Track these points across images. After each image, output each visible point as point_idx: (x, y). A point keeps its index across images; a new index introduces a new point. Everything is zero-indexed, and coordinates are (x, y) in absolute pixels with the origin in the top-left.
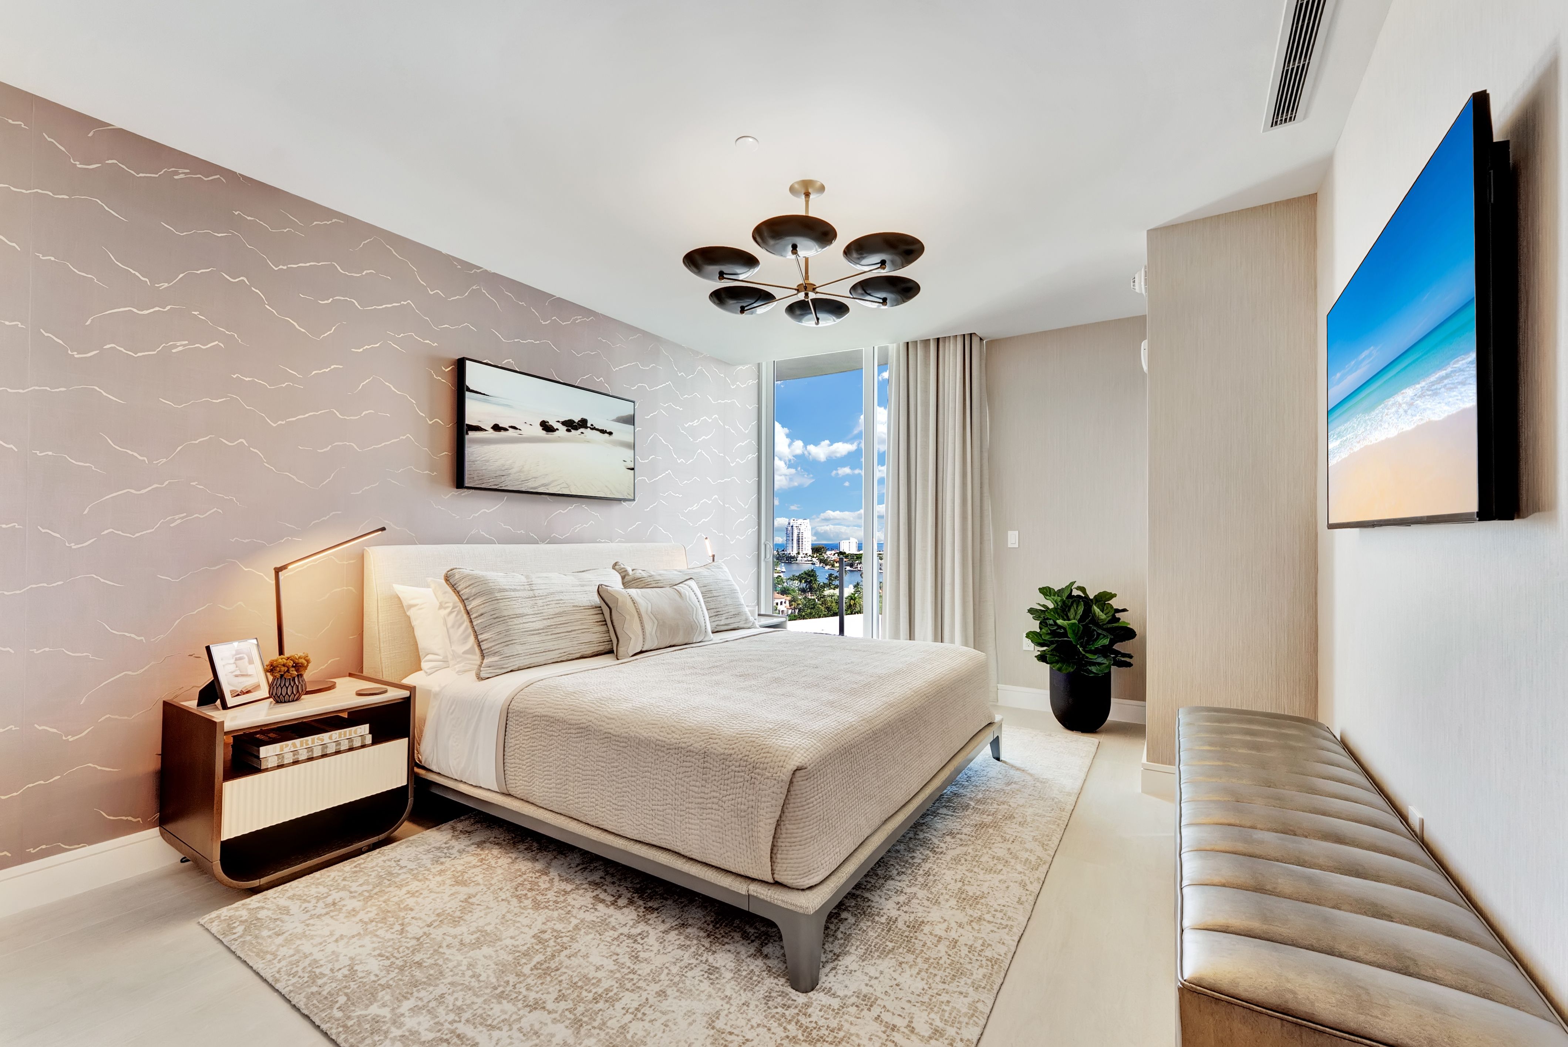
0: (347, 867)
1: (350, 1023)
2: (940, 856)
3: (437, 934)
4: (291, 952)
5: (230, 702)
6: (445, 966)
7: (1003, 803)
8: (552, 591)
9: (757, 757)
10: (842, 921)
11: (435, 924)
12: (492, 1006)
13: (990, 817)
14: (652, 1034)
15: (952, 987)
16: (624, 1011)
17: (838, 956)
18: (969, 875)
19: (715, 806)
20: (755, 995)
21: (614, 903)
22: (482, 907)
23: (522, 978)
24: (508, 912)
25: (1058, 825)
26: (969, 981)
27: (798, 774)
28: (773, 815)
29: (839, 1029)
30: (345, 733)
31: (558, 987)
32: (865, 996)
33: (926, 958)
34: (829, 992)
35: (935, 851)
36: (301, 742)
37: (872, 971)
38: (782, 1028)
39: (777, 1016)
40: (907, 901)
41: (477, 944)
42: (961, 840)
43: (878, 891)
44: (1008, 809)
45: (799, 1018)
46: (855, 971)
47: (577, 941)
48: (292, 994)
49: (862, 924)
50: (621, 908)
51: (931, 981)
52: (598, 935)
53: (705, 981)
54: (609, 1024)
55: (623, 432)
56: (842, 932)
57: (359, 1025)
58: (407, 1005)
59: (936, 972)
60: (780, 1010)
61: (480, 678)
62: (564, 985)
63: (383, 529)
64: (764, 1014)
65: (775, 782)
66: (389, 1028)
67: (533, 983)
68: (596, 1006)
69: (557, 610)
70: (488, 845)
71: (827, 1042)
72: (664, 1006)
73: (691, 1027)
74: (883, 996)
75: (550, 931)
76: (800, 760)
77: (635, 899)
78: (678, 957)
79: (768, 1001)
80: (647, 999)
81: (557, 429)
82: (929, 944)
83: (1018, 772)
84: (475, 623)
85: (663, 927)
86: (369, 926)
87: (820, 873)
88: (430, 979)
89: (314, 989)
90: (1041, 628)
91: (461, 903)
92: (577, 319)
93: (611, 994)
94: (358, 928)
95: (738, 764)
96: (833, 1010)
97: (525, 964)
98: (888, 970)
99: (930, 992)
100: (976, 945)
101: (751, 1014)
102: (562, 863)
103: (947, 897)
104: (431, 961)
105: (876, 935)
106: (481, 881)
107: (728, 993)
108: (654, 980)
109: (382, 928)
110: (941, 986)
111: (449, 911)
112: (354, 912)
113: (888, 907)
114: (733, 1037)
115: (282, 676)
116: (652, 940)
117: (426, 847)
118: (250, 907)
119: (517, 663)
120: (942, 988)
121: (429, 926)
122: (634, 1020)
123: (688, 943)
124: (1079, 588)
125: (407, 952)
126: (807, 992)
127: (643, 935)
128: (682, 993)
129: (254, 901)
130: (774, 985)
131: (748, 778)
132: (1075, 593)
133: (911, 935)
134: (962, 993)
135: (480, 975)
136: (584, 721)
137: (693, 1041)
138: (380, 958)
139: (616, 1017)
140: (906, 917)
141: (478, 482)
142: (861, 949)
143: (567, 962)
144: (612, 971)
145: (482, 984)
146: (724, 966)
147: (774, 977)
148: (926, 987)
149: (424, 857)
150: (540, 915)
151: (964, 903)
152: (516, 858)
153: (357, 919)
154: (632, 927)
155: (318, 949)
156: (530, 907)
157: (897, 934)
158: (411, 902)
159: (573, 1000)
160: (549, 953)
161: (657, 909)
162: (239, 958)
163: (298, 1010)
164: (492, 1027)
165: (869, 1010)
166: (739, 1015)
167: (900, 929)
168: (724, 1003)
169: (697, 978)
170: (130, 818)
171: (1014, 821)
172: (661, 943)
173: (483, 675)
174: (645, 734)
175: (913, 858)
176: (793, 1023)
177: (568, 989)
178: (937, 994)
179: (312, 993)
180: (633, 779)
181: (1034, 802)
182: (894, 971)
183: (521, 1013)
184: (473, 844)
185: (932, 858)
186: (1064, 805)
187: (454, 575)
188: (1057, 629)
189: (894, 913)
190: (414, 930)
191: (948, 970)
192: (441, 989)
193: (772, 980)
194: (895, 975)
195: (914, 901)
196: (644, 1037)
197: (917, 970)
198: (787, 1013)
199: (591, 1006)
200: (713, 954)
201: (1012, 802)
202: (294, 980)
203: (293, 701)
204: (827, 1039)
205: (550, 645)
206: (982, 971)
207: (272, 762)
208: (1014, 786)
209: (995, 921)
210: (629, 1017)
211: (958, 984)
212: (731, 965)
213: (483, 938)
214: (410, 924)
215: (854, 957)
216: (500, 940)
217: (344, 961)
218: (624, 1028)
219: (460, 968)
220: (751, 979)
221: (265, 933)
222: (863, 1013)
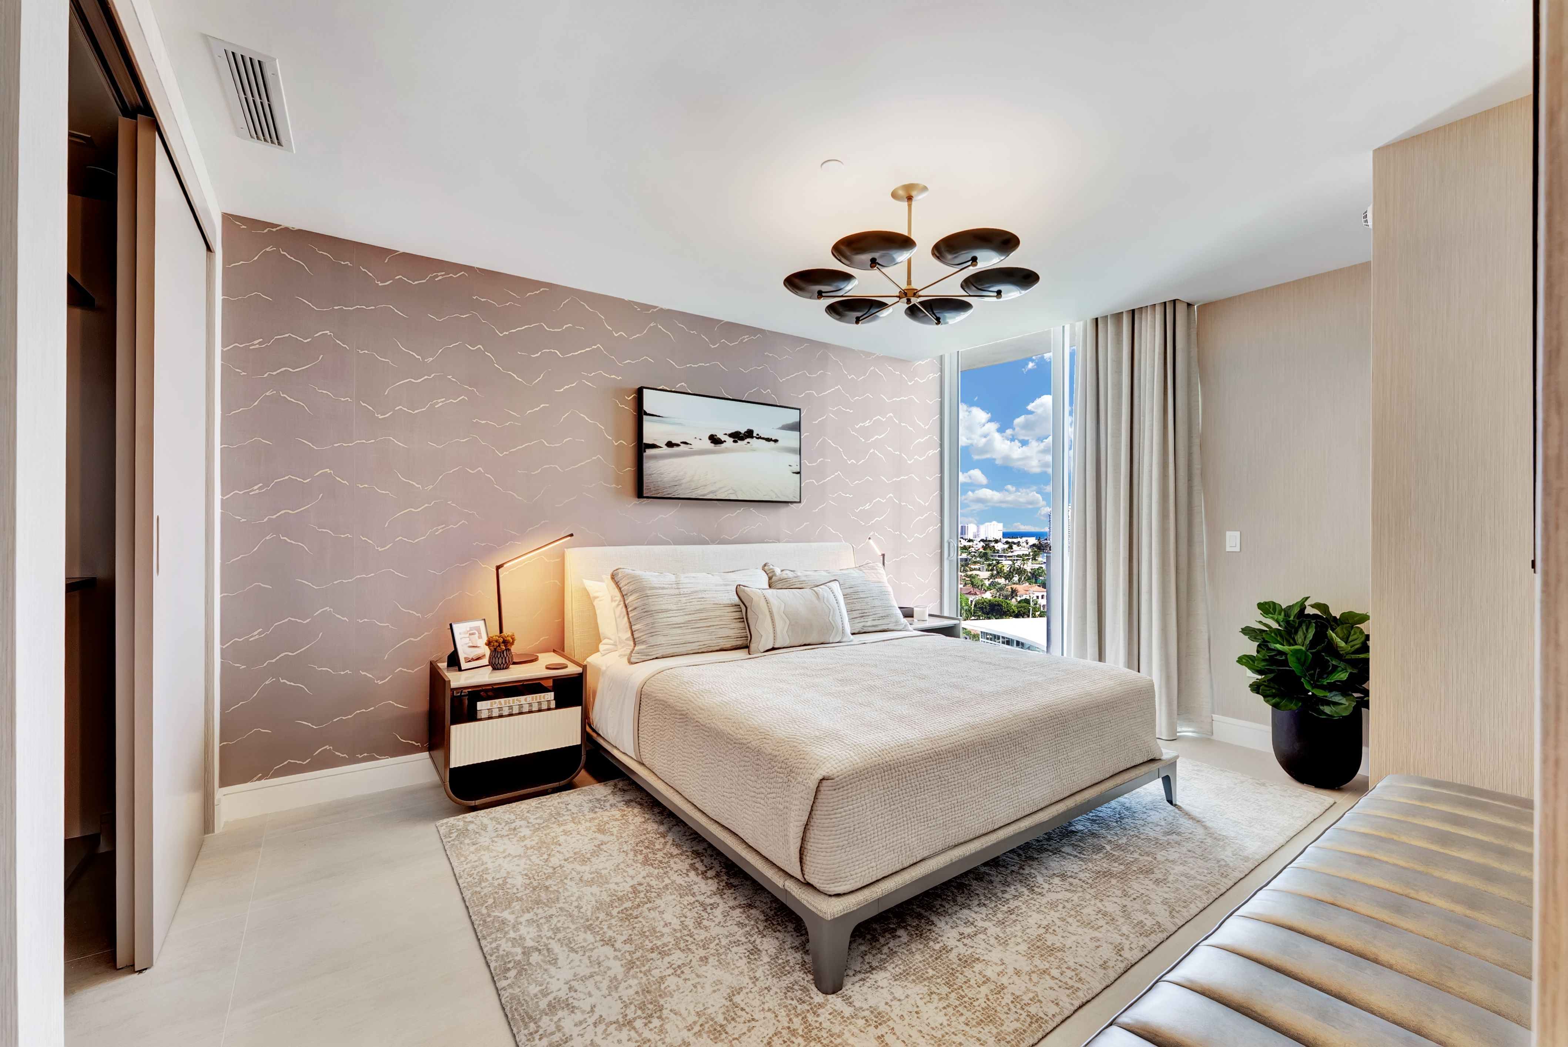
0: (533, 802)
1: (488, 919)
2: (1035, 897)
3: (568, 867)
4: (476, 858)
5: (464, 665)
6: (562, 894)
7: (1148, 854)
8: (696, 589)
9: (795, 761)
10: (894, 937)
11: (570, 860)
12: (579, 933)
13: (1122, 867)
14: (680, 991)
15: (974, 1032)
16: (669, 965)
17: (873, 969)
18: (1058, 923)
19: (762, 802)
20: (780, 983)
21: (704, 873)
22: (607, 854)
23: (609, 918)
24: (623, 862)
25: (1208, 892)
26: (995, 1031)
27: (825, 783)
28: (800, 818)
29: (839, 1036)
30: (536, 697)
31: (630, 932)
32: (879, 1013)
33: (961, 996)
34: (847, 999)
35: (1033, 890)
36: (505, 701)
37: (899, 993)
38: (788, 1019)
39: (789, 1007)
40: (972, 934)
41: (590, 883)
42: (1071, 884)
43: (947, 917)
44: (1151, 862)
45: (808, 1015)
46: (882, 988)
47: (661, 899)
48: (465, 889)
49: (913, 945)
50: (707, 878)
51: (954, 1018)
52: (679, 897)
53: (744, 958)
54: (653, 972)
55: (790, 439)
56: (889, 948)
57: (493, 923)
58: (527, 916)
59: (964, 1011)
60: (794, 1002)
61: (631, 663)
62: (636, 932)
63: (572, 535)
64: (779, 1001)
65: (804, 787)
66: (509, 930)
67: (614, 923)
68: (651, 955)
69: (698, 607)
70: (633, 804)
71: (822, 1043)
72: (701, 970)
73: (714, 994)
74: (897, 1019)
75: (646, 885)
76: (828, 770)
77: (722, 874)
78: (732, 932)
79: (788, 991)
80: (691, 961)
81: (725, 441)
82: (973, 982)
83: (1190, 822)
84: (630, 616)
85: (732, 903)
86: (529, 851)
87: (849, 883)
88: (548, 901)
89: (478, 889)
90: (1258, 652)
91: (594, 848)
92: (744, 339)
93: (666, 948)
94: (521, 851)
95: (779, 765)
96: (843, 1017)
97: (616, 907)
98: (916, 996)
99: (947, 1029)
100: (1023, 997)
101: (768, 998)
102: (680, 829)
103: (1020, 940)
104: (555, 888)
105: (921, 959)
106: (615, 833)
107: (758, 975)
108: (704, 946)
109: (536, 854)
110: (963, 1027)
111: (584, 852)
112: (523, 838)
113: (949, 935)
114: (743, 1013)
115: (495, 649)
116: (718, 912)
117: (591, 797)
118: (467, 820)
119: (660, 651)
120: (962, 1029)
121: (565, 860)
122: (673, 974)
123: (747, 922)
124: (1315, 606)
125: (544, 877)
126: (827, 994)
127: (713, 906)
128: (721, 963)
129: (470, 816)
130: (800, 979)
131: (786, 780)
132: (1309, 611)
133: (959, 969)
134: (980, 1040)
135: (582, 907)
136: (685, 709)
137: (710, 1006)
138: (525, 877)
139: (660, 967)
140: (962, 950)
141: (654, 492)
142: (900, 968)
143: (646, 913)
144: (675, 930)
145: (580, 914)
146: (766, 951)
147: (805, 972)
148: (945, 1023)
149: (586, 805)
150: (644, 870)
151: (1036, 952)
152: (648, 819)
153: (523, 844)
154: (708, 897)
155: (491, 860)
156: (640, 861)
157: (944, 964)
158: (562, 839)
159: (636, 945)
160: (637, 903)
161: (735, 887)
162: (447, 855)
163: (465, 901)
164: (572, 950)
165: (876, 1027)
166: (758, 997)
167: (950, 960)
168: (750, 982)
169: (739, 954)
170: (414, 743)
171: (1152, 876)
172: (724, 916)
173: (633, 660)
174: (721, 727)
175: (1004, 892)
176: (800, 1018)
177: (637, 935)
178: (953, 1033)
179: (476, 892)
180: (712, 766)
181: (1191, 860)
182: (921, 999)
183: (596, 944)
184: (623, 801)
185: (1025, 897)
186: (1230, 870)
187: (618, 574)
188: (1276, 655)
189: (952, 943)
190: (555, 861)
191: (978, 1014)
192: (553, 911)
193: (801, 974)
194: (920, 1003)
195: (982, 936)
196: (674, 991)
197: (945, 1005)
198: (799, 1007)
199: (647, 954)
200: (762, 937)
201: (1161, 855)
202: (470, 879)
203: (503, 669)
204: (822, 1041)
205: (689, 638)
206: (1017, 1025)
207: (484, 714)
208: (1174, 837)
209: (1061, 978)
210: (671, 971)
211: (981, 1030)
212: (772, 951)
213: (599, 879)
214: (554, 855)
215: (888, 974)
216: (607, 883)
217: (503, 873)
218: (662, 979)
219: (571, 898)
220: (783, 968)
221: (467, 841)
222: (868, 1029)
